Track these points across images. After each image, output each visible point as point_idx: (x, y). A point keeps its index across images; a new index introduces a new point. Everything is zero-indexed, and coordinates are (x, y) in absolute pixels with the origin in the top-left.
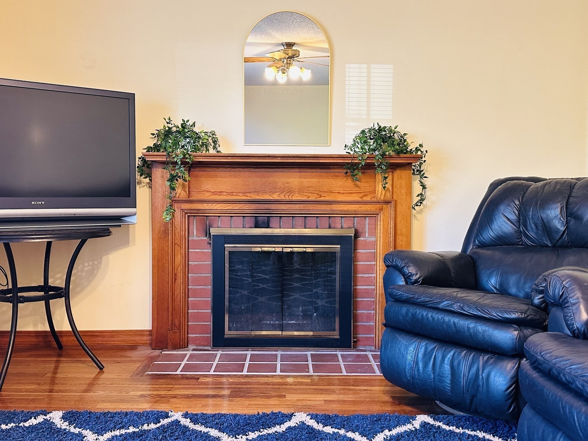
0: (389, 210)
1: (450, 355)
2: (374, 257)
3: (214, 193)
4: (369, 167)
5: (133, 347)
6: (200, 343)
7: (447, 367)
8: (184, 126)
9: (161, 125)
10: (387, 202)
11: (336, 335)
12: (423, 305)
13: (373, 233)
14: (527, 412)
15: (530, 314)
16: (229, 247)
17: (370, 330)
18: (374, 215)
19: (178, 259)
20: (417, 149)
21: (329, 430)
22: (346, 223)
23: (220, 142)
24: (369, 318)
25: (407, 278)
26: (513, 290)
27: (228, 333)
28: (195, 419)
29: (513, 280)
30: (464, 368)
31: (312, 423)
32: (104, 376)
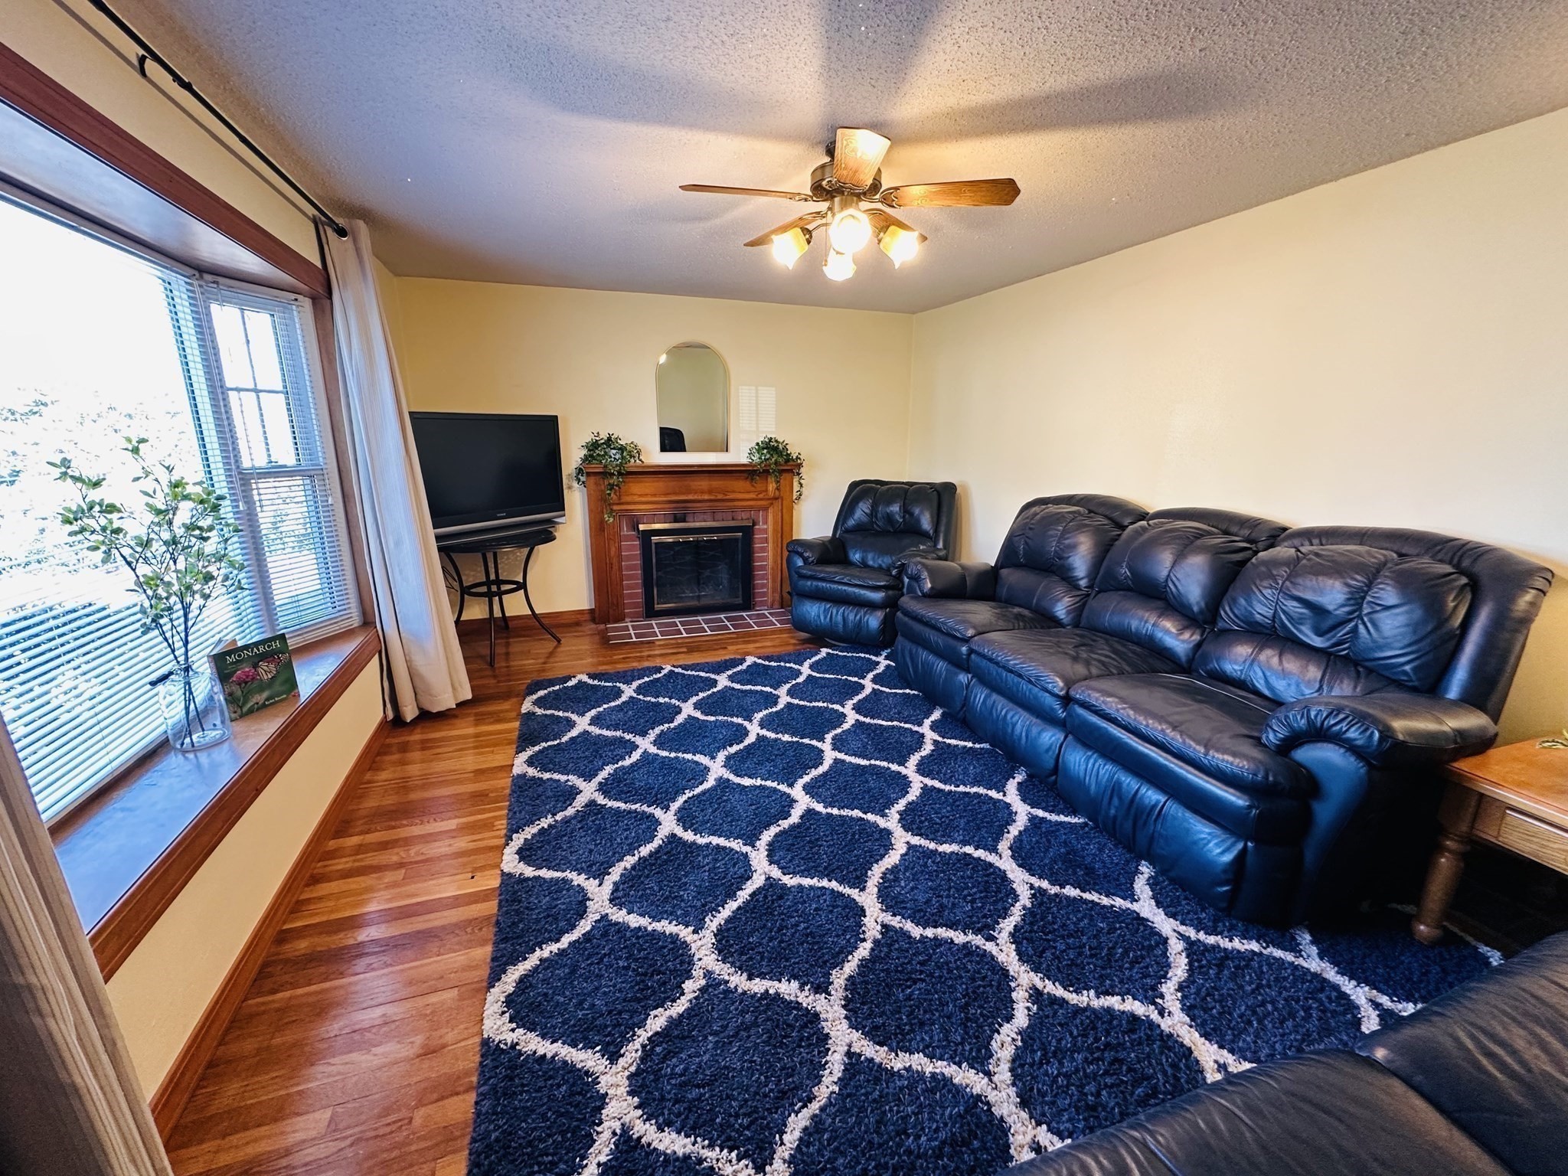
0: (777, 504)
1: (841, 610)
2: (766, 540)
3: (640, 496)
4: (766, 472)
5: (578, 624)
6: (635, 617)
7: (840, 618)
8: (609, 439)
9: (588, 438)
10: (776, 499)
11: (739, 601)
12: (823, 580)
13: (766, 522)
14: (900, 638)
15: (892, 582)
16: (655, 539)
17: (764, 594)
18: (766, 509)
19: (613, 550)
20: (797, 458)
21: (773, 664)
22: (744, 515)
23: (642, 453)
24: (763, 586)
25: (805, 560)
26: (871, 563)
27: (658, 607)
28: (685, 668)
29: (870, 556)
30: (851, 617)
31: (760, 661)
32: (561, 649)
